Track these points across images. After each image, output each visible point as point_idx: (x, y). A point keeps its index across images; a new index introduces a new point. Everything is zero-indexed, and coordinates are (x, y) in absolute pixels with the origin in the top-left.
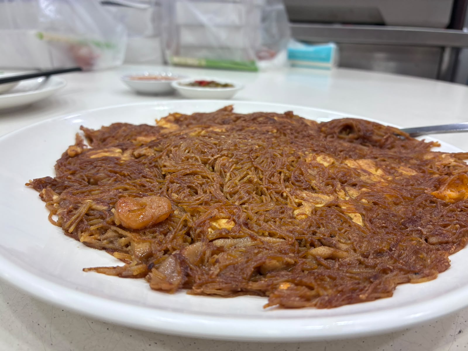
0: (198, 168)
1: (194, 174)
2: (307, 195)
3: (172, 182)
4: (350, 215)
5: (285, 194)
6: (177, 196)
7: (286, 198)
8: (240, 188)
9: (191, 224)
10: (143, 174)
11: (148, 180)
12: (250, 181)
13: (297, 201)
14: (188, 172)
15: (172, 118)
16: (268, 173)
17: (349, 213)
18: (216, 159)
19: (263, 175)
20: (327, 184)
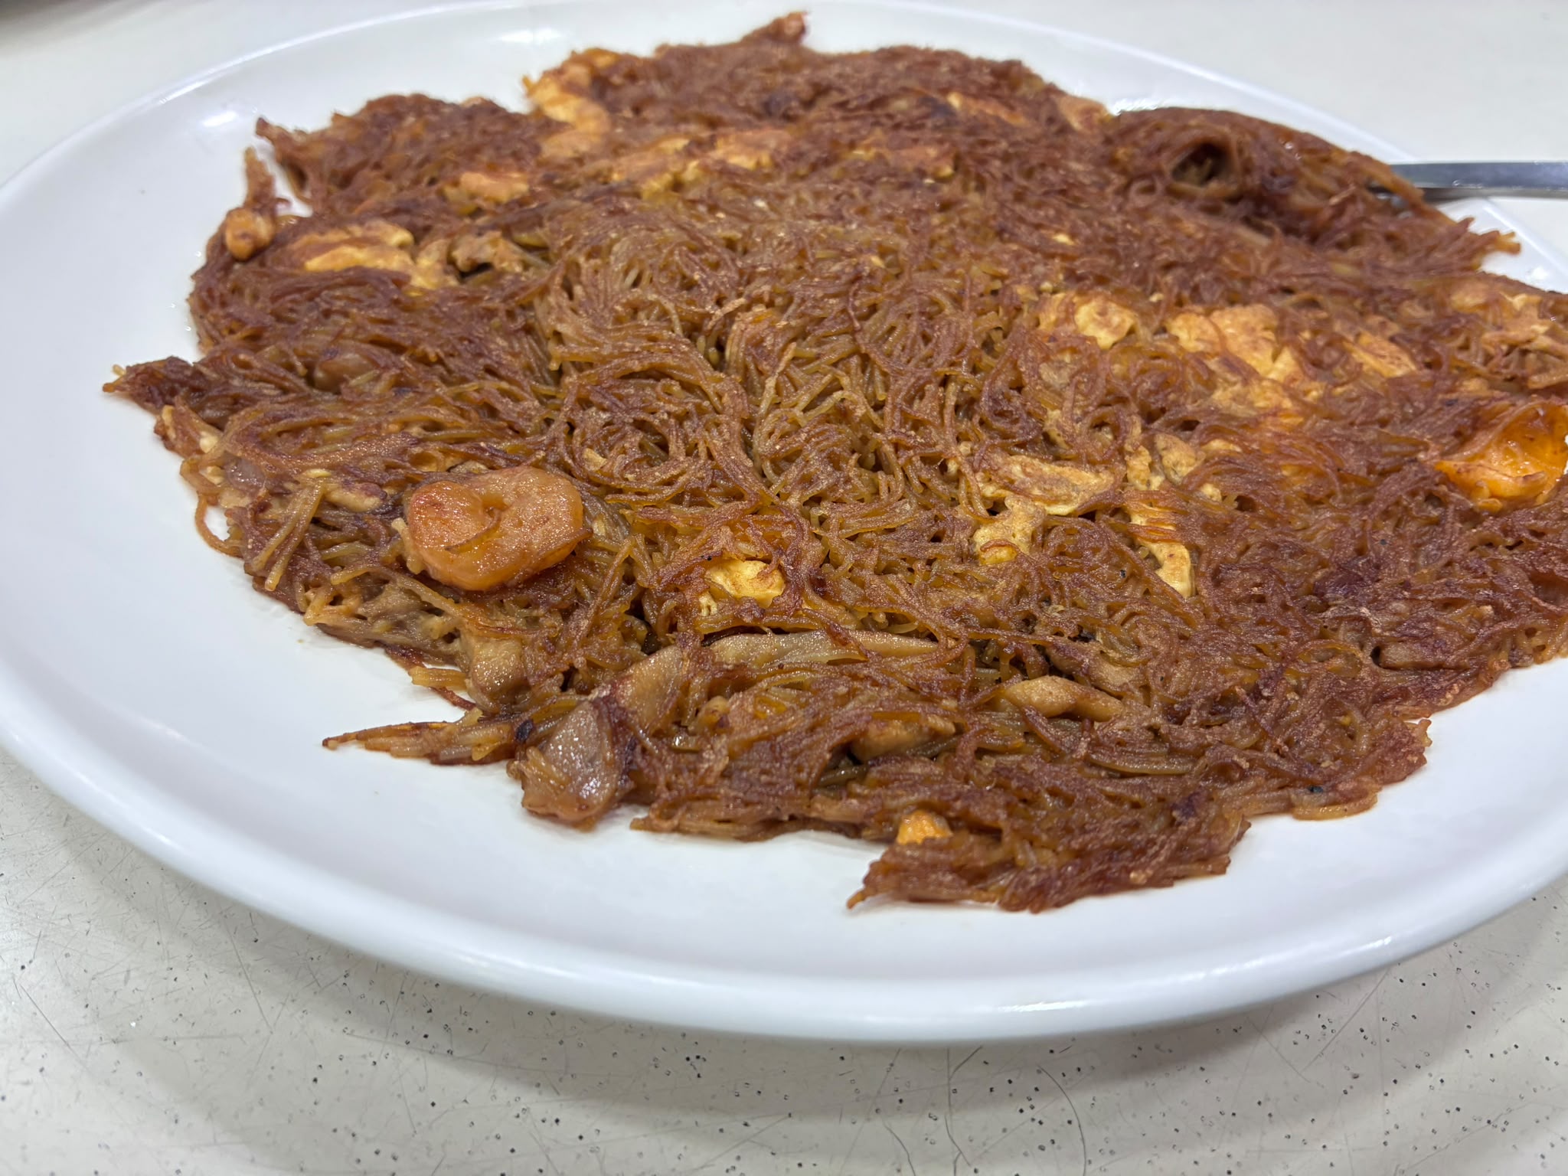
0: (671, 352)
1: (657, 374)
2: (1024, 472)
3: (584, 403)
4: (1154, 547)
5: (952, 467)
6: (600, 460)
7: (956, 480)
8: (807, 441)
9: (646, 576)
10: (489, 362)
11: (505, 385)
12: (842, 414)
13: (990, 491)
14: (636, 366)
15: (580, 73)
16: (904, 384)
17: (1154, 541)
18: (730, 317)
19: (887, 389)
20: (1099, 425)
